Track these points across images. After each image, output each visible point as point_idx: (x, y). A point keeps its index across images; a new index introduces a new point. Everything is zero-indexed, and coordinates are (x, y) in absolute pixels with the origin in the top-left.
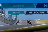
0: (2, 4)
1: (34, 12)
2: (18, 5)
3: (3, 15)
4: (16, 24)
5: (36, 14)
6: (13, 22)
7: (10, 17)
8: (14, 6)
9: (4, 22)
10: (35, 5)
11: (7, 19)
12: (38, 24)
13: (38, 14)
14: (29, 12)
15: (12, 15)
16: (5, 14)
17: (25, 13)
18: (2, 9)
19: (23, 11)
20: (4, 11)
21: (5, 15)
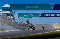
0: (11, 5)
1: (51, 15)
2: (31, 6)
3: (12, 18)
4: (29, 29)
5: (53, 17)
6: (25, 27)
7: (21, 21)
8: (26, 7)
9: (14, 27)
10: (52, 6)
11: (17, 23)
12: (56, 29)
13: (56, 17)
14: (45, 15)
15: (24, 18)
16: (15, 17)
17: (40, 16)
18: (11, 11)
19: (37, 13)
20: (13, 14)
21: (14, 19)
